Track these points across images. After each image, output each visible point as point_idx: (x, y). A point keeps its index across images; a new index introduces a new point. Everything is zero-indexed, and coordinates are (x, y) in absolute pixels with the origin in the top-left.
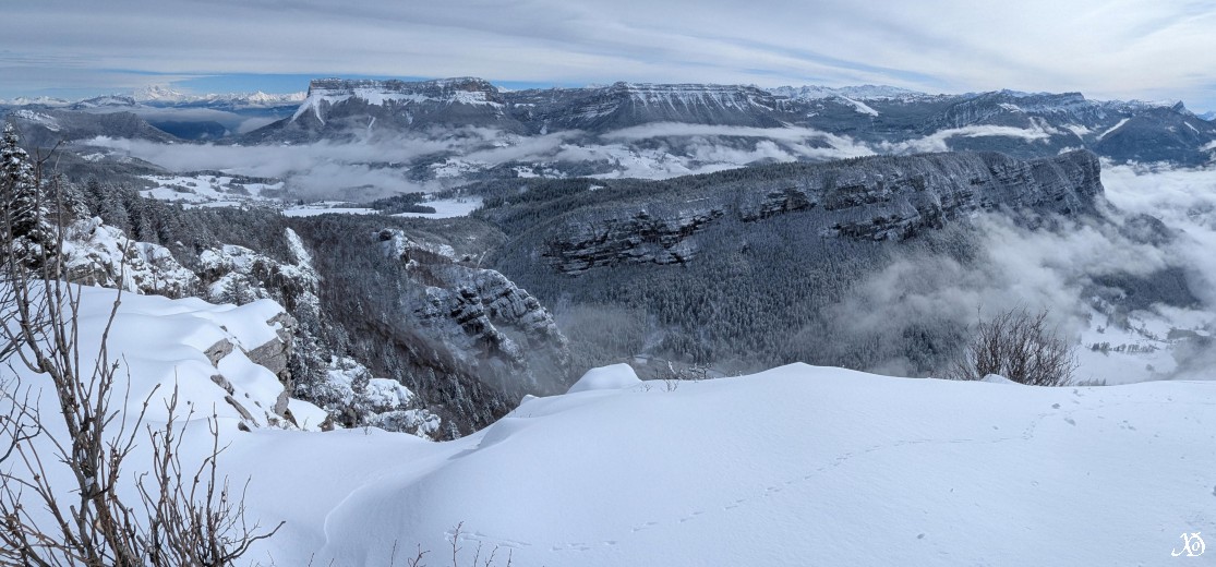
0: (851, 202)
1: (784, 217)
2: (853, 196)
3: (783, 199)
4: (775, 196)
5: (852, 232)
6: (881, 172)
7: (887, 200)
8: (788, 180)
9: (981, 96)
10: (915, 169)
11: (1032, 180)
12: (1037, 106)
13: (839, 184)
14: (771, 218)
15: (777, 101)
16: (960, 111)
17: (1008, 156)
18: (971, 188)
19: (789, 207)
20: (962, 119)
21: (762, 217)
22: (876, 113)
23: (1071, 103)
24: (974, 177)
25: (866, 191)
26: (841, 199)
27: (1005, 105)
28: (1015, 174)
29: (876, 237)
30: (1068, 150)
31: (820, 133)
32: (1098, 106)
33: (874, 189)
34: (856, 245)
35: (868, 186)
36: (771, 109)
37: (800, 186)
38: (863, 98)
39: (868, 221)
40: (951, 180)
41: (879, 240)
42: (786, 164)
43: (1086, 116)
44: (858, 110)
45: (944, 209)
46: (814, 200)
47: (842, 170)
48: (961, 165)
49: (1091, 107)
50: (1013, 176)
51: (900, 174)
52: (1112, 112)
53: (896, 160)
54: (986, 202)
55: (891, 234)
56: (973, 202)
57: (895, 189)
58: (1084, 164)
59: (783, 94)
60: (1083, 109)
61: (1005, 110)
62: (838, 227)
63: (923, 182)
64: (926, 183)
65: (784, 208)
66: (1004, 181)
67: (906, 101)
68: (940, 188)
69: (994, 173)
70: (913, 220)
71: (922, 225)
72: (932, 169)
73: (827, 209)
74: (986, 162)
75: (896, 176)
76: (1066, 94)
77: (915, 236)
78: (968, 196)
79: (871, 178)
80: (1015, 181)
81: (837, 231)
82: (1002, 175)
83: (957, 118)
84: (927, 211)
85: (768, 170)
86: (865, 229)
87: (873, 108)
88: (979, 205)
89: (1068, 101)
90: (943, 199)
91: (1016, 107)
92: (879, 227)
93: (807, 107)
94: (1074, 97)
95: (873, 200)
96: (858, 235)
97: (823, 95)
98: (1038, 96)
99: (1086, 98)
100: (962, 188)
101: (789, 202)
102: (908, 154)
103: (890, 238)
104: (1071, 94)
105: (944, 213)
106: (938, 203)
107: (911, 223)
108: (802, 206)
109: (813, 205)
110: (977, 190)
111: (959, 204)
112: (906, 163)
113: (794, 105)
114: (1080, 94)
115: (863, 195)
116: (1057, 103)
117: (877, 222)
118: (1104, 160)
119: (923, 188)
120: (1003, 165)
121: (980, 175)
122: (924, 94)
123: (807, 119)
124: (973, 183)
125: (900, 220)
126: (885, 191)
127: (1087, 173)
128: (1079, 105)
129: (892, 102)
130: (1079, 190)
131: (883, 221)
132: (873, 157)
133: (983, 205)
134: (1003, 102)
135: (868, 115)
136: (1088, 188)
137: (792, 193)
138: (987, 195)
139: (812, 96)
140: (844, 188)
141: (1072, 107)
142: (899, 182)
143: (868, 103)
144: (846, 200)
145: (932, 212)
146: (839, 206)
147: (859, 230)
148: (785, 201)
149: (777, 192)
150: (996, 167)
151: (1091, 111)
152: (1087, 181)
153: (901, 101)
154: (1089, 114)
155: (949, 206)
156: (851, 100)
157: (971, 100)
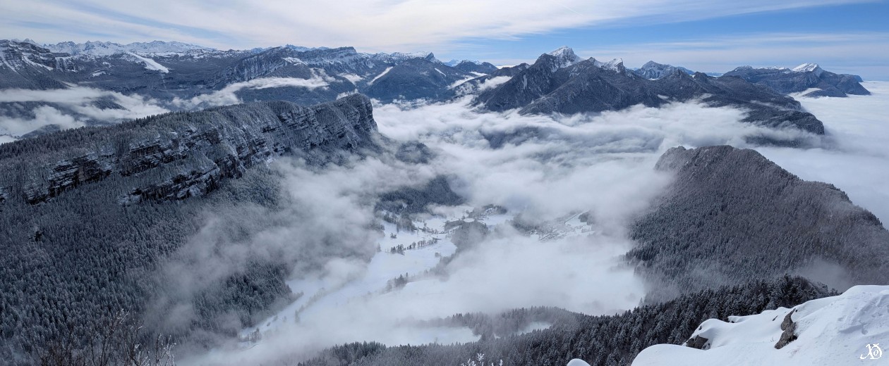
0: (147, 165)
1: (77, 191)
2: (149, 157)
3: (74, 171)
4: (64, 168)
5: (154, 195)
6: (175, 130)
7: (184, 157)
8: (76, 149)
9: (268, 51)
10: (208, 123)
11: (317, 123)
12: (317, 59)
13: (133, 146)
14: (62, 195)
15: (57, 59)
16: (249, 65)
17: (294, 104)
18: (263, 136)
19: (82, 178)
20: (250, 73)
21: (52, 195)
22: (166, 70)
23: (346, 56)
24: (265, 126)
25: (162, 151)
26: (136, 162)
27: (289, 59)
28: (301, 119)
29: (179, 195)
30: (344, 95)
31: (108, 93)
32: (367, 58)
33: (170, 147)
34: (160, 208)
35: (163, 146)
36: (50, 69)
37: (91, 155)
38: (152, 55)
39: (168, 181)
40: (244, 130)
41: (183, 198)
42: (72, 130)
43: (358, 66)
44: (148, 67)
45: (241, 159)
46: (108, 167)
47: (134, 132)
48: (251, 115)
49: (362, 59)
50: (300, 121)
51: (194, 129)
52: (379, 62)
53: (188, 116)
54: (278, 147)
55: (193, 190)
56: (266, 149)
57: (190, 145)
58: (359, 106)
59: (64, 51)
60: (356, 61)
61: (289, 63)
62: (138, 192)
63: (217, 135)
64: (220, 136)
65: (76, 182)
66: (293, 126)
67: (196, 57)
68: (234, 139)
69: (283, 120)
70: (213, 173)
71: (222, 176)
72: (225, 122)
73: (123, 175)
74: (275, 111)
75: (191, 132)
76: (341, 49)
77: (218, 189)
78: (261, 144)
79: (166, 137)
80: (302, 125)
81: (137, 197)
82: (290, 121)
83: (246, 72)
84: (225, 163)
85: (52, 140)
86: (166, 189)
87: (163, 64)
88: (272, 150)
89: (343, 55)
90: (239, 149)
91: (298, 60)
92: (180, 186)
93: (91, 66)
94: (348, 51)
95: (170, 159)
96: (160, 197)
97: (110, 52)
98: (317, 50)
99: (358, 51)
100: (254, 137)
101: (80, 173)
102: (201, 109)
103: (194, 195)
104: (345, 48)
105: (242, 163)
106: (235, 153)
107: (211, 176)
108: (95, 174)
109: (108, 172)
110: (268, 137)
111: (254, 152)
112: (199, 118)
113: (77, 63)
114: (352, 48)
115: (159, 155)
116: (334, 56)
117: (177, 181)
118: (374, 101)
119: (218, 141)
120: (290, 112)
121: (270, 124)
122: (214, 50)
123: (93, 79)
124: (265, 131)
125: (200, 175)
126: (181, 149)
127: (362, 113)
128: (352, 58)
129: (183, 58)
130: (356, 127)
131: (184, 178)
132: (166, 115)
133: (276, 150)
134: (287, 56)
135: (158, 72)
136: (364, 125)
137: (82, 162)
138: (278, 141)
139: (97, 53)
140: (138, 151)
141: (347, 59)
142: (194, 138)
143: (157, 59)
144: (143, 162)
145: (230, 163)
146: (136, 169)
147: (160, 191)
148: (77, 172)
149: (65, 164)
150: (283, 115)
151: (362, 62)
152: (362, 119)
153: (192, 57)
154: (360, 64)
155: (245, 154)
156: (140, 56)
157: (258, 55)
